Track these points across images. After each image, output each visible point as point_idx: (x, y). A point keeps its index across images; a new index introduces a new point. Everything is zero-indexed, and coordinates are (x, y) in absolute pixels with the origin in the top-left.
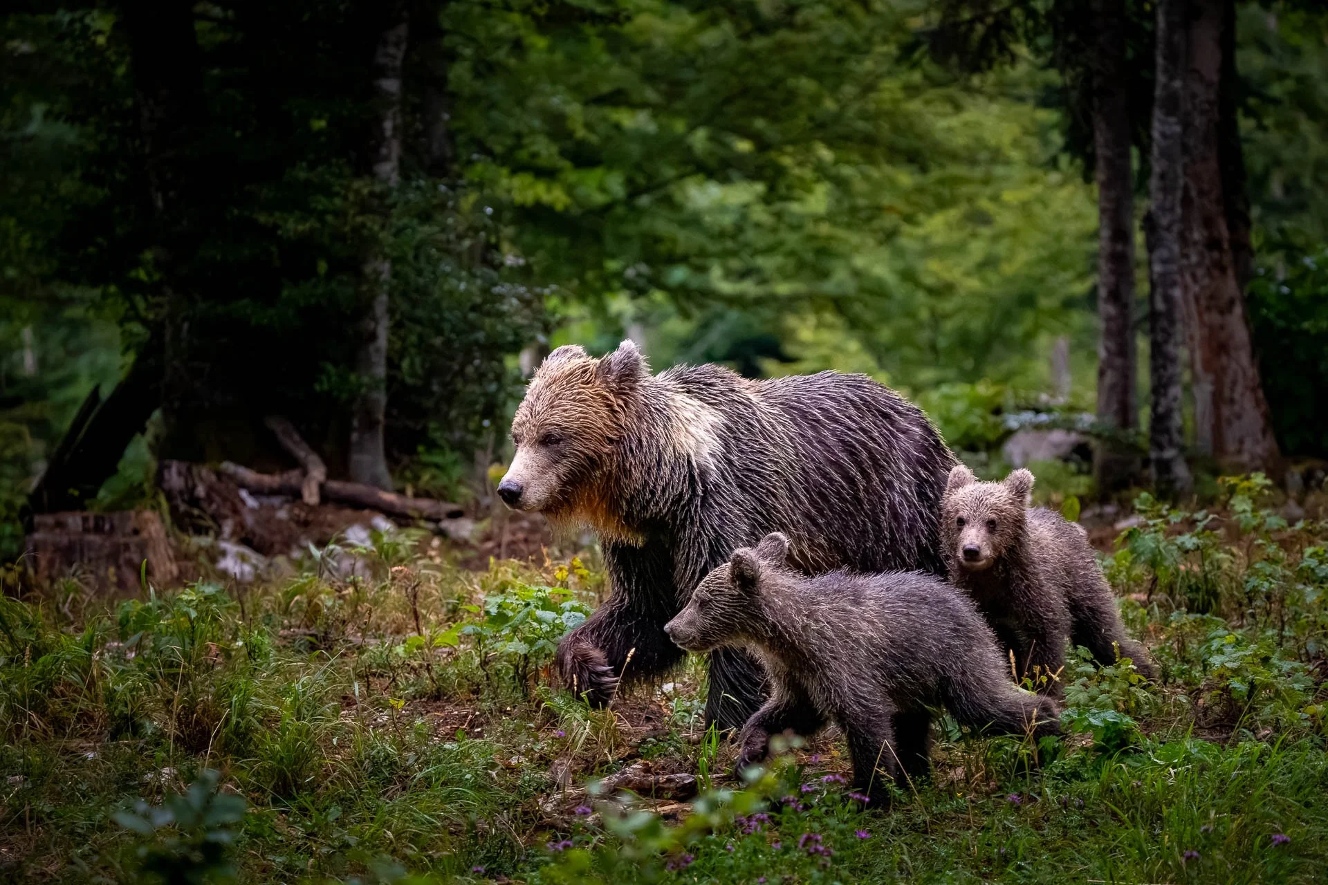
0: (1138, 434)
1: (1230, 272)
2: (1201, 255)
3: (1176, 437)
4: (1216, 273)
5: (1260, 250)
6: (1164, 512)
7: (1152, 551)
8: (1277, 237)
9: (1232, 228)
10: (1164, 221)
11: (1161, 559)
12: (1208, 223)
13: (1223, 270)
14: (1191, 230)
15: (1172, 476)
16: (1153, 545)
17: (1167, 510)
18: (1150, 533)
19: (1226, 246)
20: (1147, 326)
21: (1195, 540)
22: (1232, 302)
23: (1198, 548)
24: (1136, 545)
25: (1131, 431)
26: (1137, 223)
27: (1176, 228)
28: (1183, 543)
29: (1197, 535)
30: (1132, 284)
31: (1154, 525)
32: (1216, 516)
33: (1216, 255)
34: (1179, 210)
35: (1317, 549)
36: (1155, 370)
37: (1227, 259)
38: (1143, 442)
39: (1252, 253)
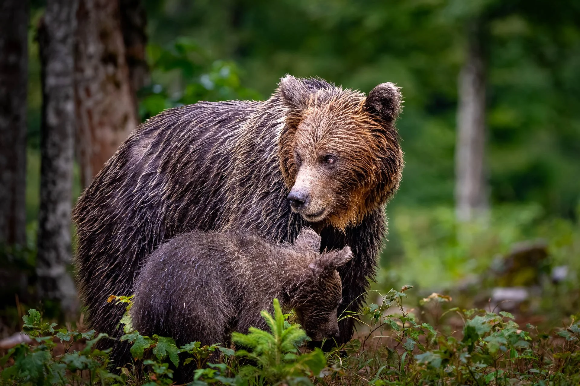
0: (26, 249)
1: (125, 88)
2: (96, 69)
3: (64, 254)
4: (110, 87)
5: (157, 65)
6: (52, 330)
7: (39, 369)
8: (175, 53)
9: (128, 43)
10: (59, 34)
11: (48, 378)
12: (104, 36)
13: (117, 85)
14: (86, 44)
15: (58, 294)
16: (40, 363)
17: (55, 328)
18: (37, 350)
19: (121, 60)
20: (37, 140)
21: (83, 359)
22: (125, 119)
23: (86, 366)
24: (23, 362)
25: (18, 247)
26: (31, 34)
27: (70, 41)
28: (72, 362)
29: (86, 354)
30: (24, 97)
31: (43, 342)
32: (106, 335)
33: (111, 69)
34: (74, 23)
35: (207, 371)
36: (44, 185)
37: (122, 75)
38: (30, 259)
39: (147, 69)
